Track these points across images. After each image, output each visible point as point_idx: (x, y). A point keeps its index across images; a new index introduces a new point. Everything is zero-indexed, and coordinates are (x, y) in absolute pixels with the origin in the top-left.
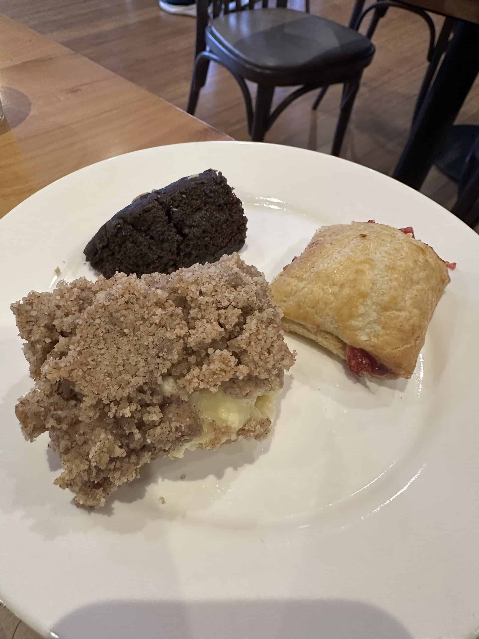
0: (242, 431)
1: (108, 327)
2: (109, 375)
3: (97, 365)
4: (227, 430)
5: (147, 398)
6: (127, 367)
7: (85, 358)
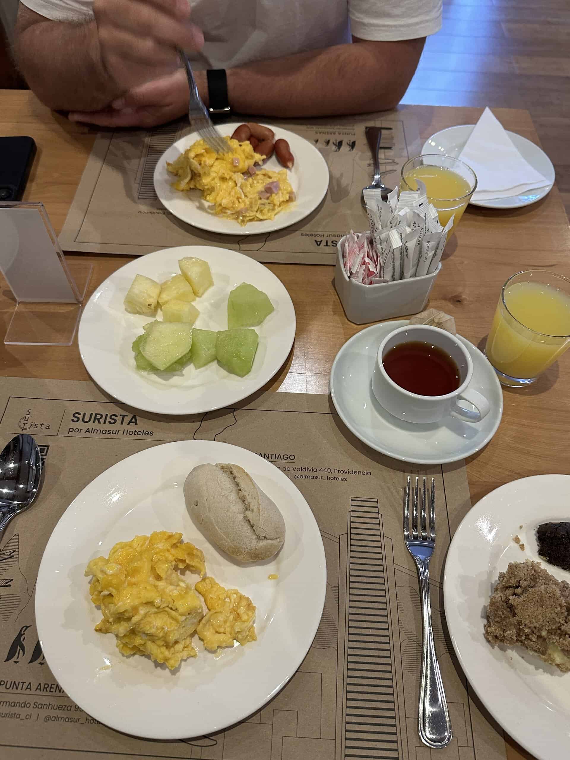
0: (558, 665)
1: (539, 600)
2: (529, 616)
3: (527, 609)
4: (554, 661)
5: (535, 631)
6: (536, 618)
7: (525, 604)
